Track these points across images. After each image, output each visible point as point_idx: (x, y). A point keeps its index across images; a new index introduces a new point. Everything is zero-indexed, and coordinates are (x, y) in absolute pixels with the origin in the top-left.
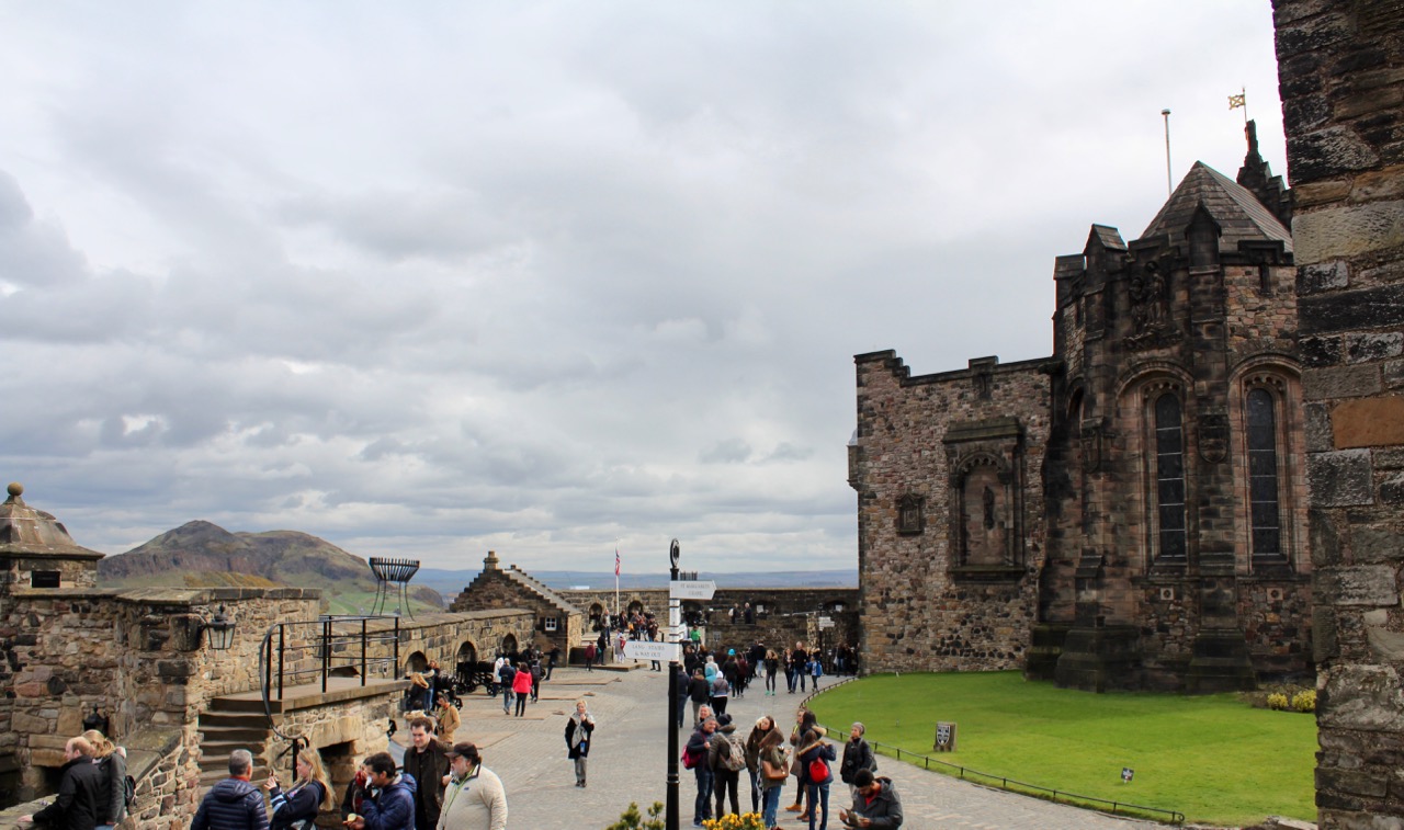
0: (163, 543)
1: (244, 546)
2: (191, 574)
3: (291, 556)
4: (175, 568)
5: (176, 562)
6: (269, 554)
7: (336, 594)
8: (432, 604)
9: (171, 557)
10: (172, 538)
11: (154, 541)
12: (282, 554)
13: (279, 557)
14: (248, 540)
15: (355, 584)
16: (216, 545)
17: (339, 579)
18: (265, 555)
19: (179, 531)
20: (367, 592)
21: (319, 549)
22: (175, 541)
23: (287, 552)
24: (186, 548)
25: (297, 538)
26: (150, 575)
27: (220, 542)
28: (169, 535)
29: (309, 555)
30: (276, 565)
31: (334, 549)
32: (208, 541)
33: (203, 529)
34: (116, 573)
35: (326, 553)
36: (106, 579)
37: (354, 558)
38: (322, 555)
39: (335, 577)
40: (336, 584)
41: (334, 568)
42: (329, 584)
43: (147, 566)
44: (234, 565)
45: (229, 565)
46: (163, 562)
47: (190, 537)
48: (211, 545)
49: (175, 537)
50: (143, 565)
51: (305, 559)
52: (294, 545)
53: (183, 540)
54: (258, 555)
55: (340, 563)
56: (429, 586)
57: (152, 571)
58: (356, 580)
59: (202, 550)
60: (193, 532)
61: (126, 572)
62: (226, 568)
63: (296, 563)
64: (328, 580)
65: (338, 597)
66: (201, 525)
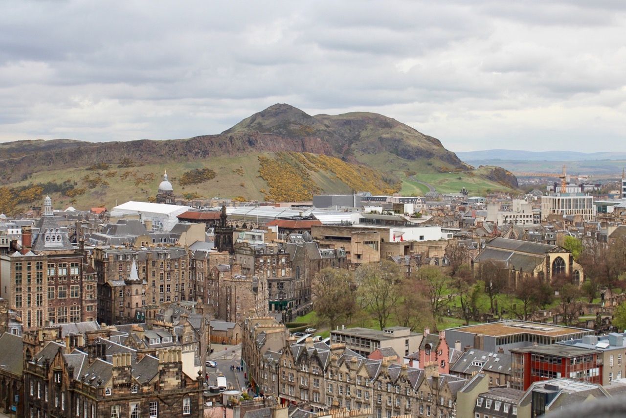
0: (249, 126)
1: (323, 128)
2: (266, 154)
3: (368, 137)
4: (250, 149)
5: (251, 143)
6: (346, 135)
7: (410, 174)
8: (506, 184)
9: (246, 139)
10: (256, 121)
11: (241, 124)
12: (359, 135)
13: (356, 138)
14: (326, 122)
15: (430, 164)
16: (297, 127)
17: (414, 159)
18: (342, 136)
19: (262, 114)
20: (440, 172)
21: (394, 130)
22: (259, 124)
23: (364, 134)
24: (269, 130)
25: (374, 120)
26: (227, 155)
27: (301, 125)
28: (254, 118)
29: (384, 136)
30: (353, 146)
31: (409, 130)
32: (290, 123)
33: (285, 112)
34: (197, 153)
35: (401, 134)
36: (188, 160)
37: (429, 138)
38: (398, 136)
39: (410, 158)
40: (411, 164)
41: (409, 148)
42: (405, 165)
43: (224, 147)
44: (308, 147)
45: (303, 145)
46: (238, 143)
47: (273, 119)
48: (292, 127)
49: (259, 120)
50: (220, 145)
51: (381, 139)
52: (370, 127)
53: (268, 123)
54: (336, 136)
55: (414, 143)
56: (504, 167)
57: (228, 152)
58: (431, 160)
59: (284, 132)
60: (276, 114)
61: (206, 153)
62: (300, 149)
63: (372, 144)
64: (403, 161)
65: (412, 177)
66: (283, 108)
